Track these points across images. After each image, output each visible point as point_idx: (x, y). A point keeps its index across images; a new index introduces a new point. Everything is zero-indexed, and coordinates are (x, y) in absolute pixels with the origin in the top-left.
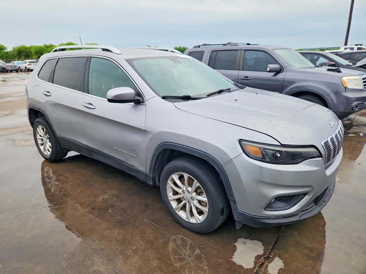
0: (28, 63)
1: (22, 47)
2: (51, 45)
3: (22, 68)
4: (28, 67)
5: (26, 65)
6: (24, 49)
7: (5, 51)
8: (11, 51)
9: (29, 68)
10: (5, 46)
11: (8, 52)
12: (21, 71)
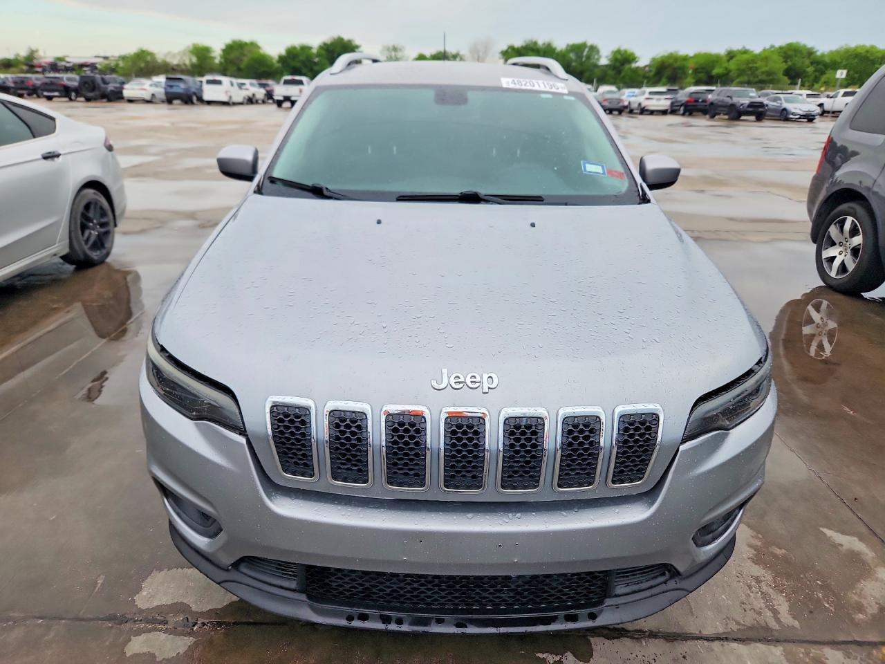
0: (647, 95)
1: (671, 56)
2: (743, 50)
3: (634, 106)
4: (645, 103)
5: (641, 99)
6: (671, 61)
7: (634, 65)
8: (646, 66)
9: (644, 107)
10: (637, 54)
11: (638, 68)
12: (631, 112)
